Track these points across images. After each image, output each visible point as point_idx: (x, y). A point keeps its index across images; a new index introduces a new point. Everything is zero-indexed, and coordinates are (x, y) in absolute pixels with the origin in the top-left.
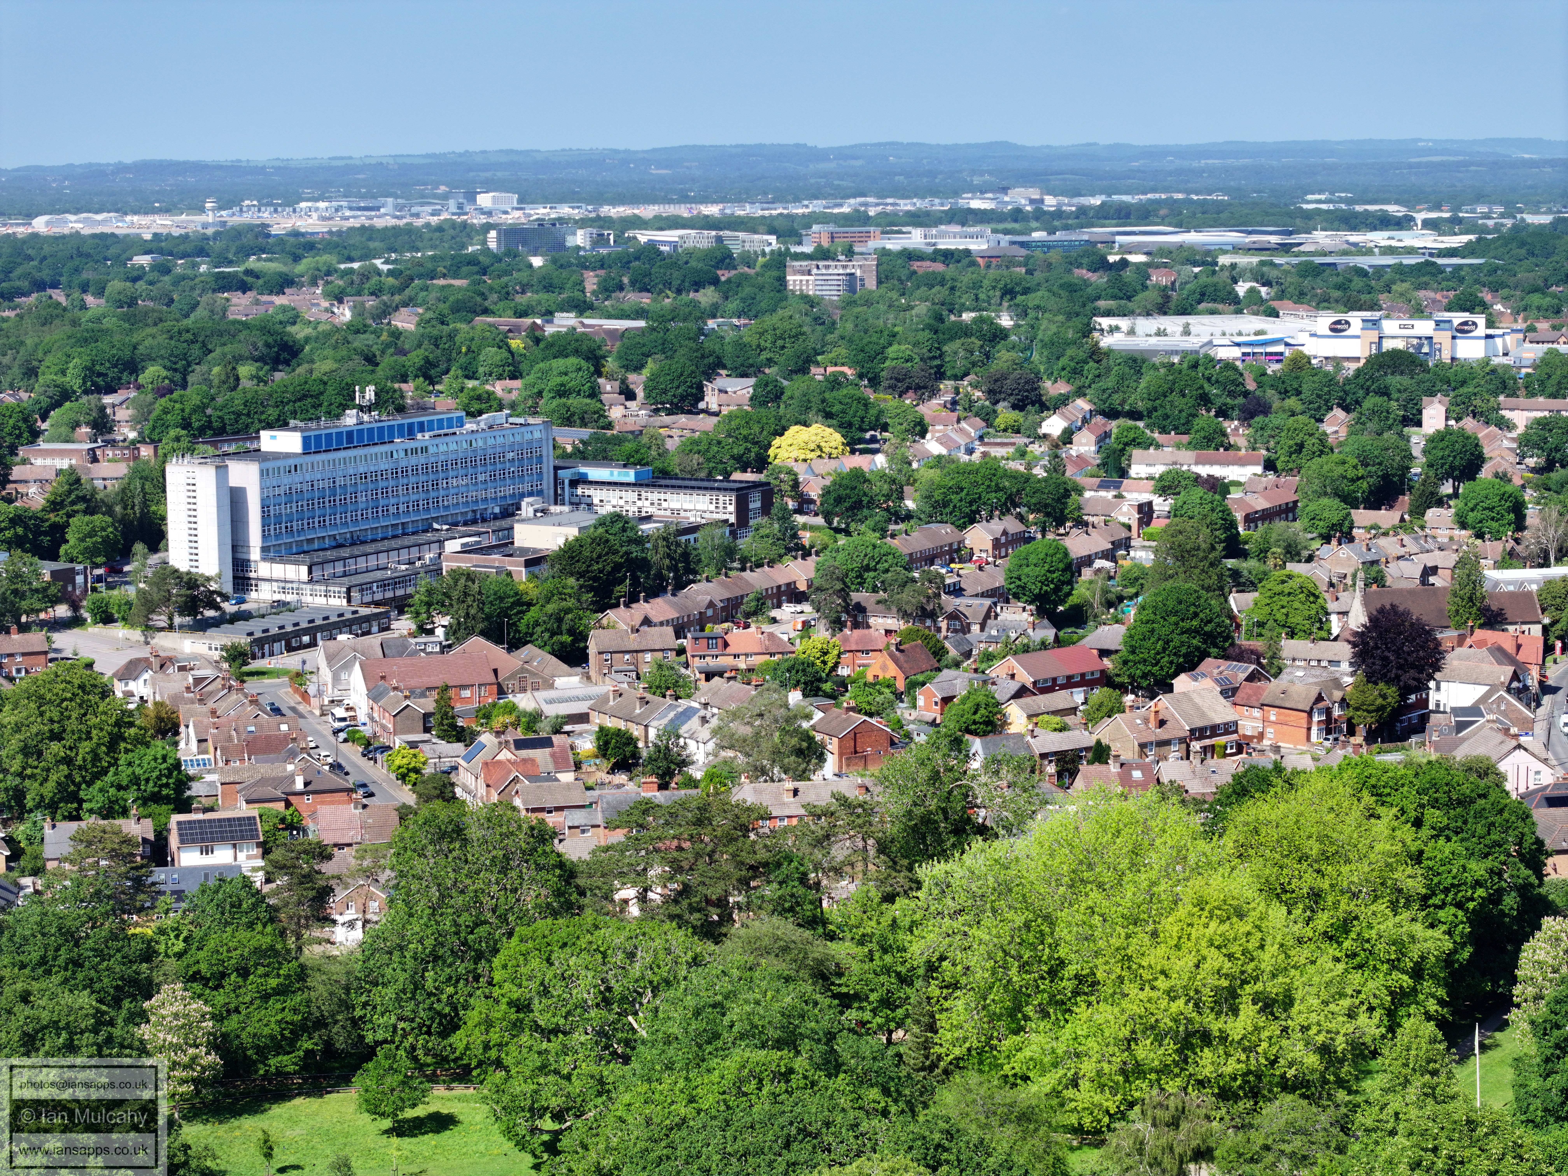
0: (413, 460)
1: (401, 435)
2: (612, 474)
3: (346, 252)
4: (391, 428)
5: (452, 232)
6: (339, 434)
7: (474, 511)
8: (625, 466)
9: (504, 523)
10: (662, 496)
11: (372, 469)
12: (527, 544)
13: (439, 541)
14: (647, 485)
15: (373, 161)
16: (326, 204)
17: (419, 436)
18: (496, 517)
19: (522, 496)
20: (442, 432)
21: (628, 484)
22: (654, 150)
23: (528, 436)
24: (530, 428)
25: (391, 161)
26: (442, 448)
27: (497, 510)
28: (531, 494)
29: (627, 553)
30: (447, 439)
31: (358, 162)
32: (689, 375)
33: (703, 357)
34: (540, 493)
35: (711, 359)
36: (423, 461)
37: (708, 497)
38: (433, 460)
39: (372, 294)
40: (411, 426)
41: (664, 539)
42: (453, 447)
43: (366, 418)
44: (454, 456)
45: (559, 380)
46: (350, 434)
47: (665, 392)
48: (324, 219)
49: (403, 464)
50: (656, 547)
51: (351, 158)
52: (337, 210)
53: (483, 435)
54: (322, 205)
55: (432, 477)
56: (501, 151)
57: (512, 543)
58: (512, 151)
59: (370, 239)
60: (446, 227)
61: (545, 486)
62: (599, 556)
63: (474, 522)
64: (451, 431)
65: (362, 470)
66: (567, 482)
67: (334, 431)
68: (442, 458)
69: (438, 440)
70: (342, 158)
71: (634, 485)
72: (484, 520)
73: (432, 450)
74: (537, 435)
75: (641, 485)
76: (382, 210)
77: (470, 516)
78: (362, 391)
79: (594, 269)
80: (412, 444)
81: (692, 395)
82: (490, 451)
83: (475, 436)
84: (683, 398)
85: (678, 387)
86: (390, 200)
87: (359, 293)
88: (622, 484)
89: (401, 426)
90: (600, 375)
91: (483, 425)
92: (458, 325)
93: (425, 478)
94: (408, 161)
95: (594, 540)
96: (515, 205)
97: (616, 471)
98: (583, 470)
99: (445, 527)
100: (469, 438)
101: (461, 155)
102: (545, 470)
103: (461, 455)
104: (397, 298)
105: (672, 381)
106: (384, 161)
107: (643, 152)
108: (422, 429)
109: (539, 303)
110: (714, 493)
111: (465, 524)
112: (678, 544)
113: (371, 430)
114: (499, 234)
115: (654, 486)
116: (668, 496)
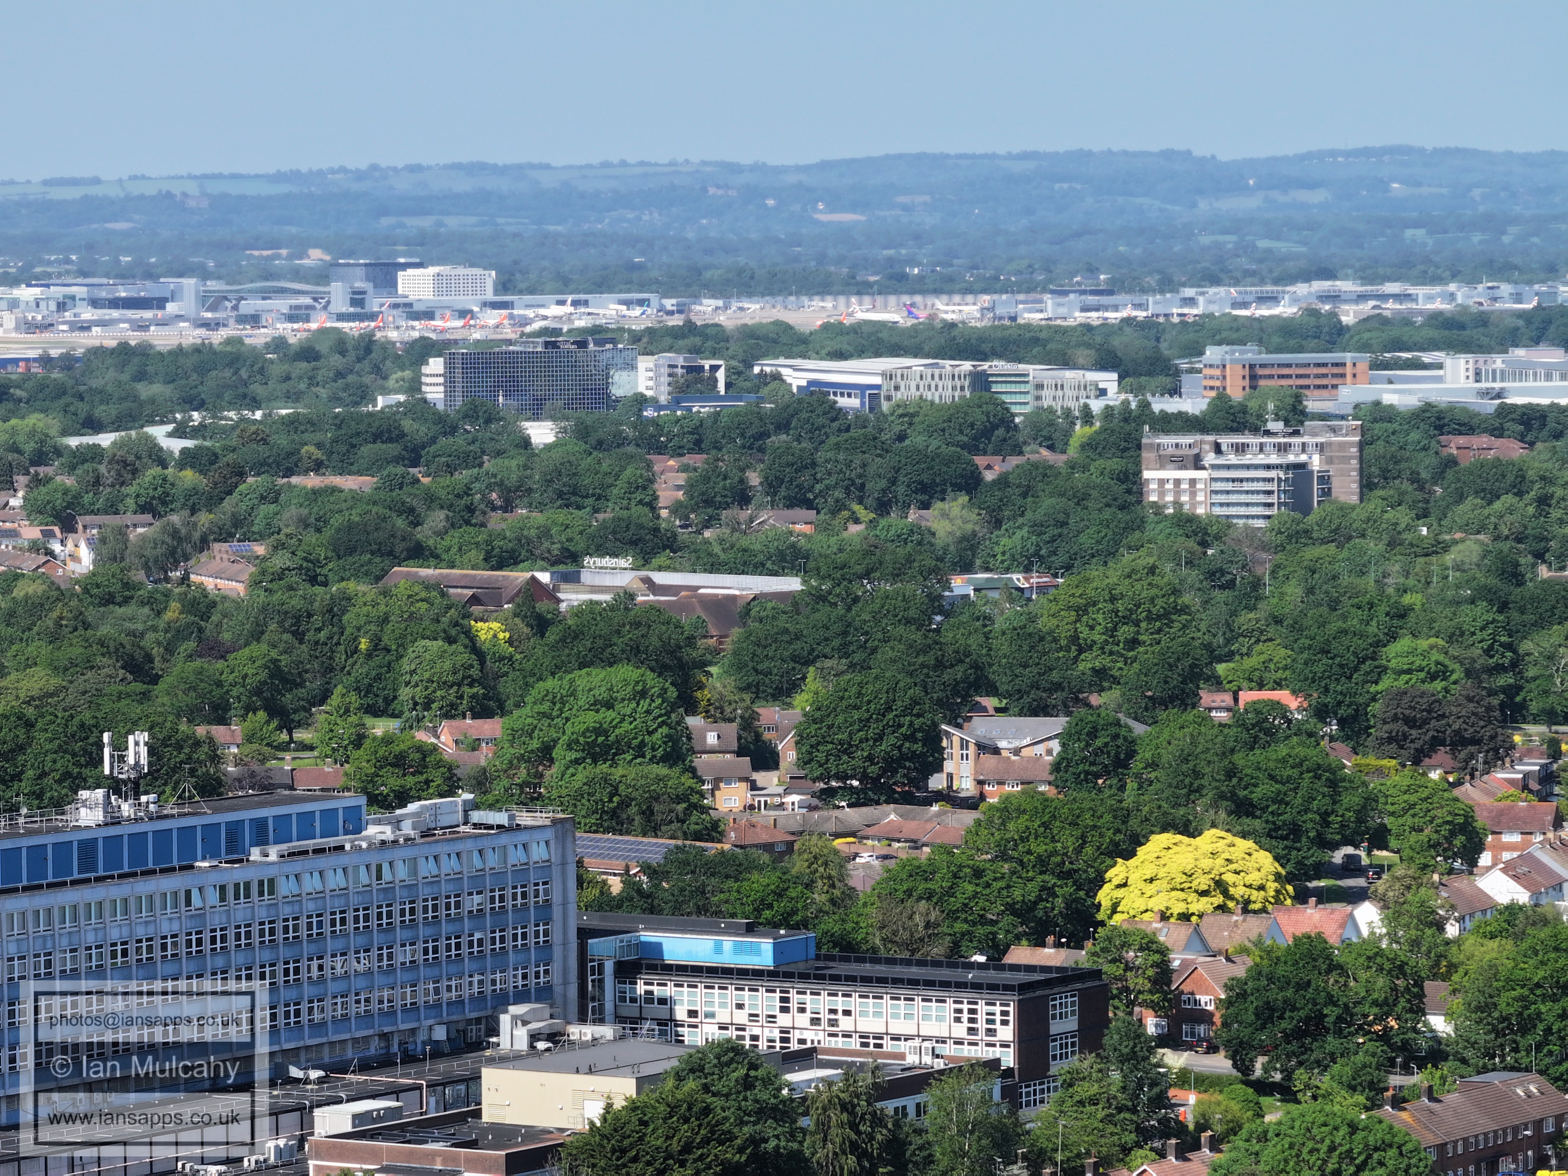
0: (240, 912)
1: (211, 852)
2: (718, 949)
3: (82, 408)
4: (187, 833)
5: (336, 361)
6: (62, 848)
7: (385, 1037)
8: (750, 929)
9: (457, 1066)
10: (840, 1003)
11: (141, 932)
12: (511, 1118)
13: (301, 1109)
14: (804, 977)
15: (150, 190)
16: (36, 291)
17: (255, 854)
18: (437, 1053)
19: (503, 1001)
20: (310, 844)
21: (759, 973)
22: (824, 166)
23: (516, 857)
24: (523, 837)
25: (192, 188)
26: (311, 884)
27: (440, 1034)
28: (521, 997)
29: (756, 1141)
30: (322, 862)
31: (114, 192)
32: (907, 711)
33: (940, 665)
34: (544, 994)
35: (959, 672)
36: (262, 914)
37: (950, 1006)
38: (286, 911)
39: (144, 508)
40: (235, 829)
41: (844, 1107)
42: (336, 880)
43: (127, 809)
44: (338, 904)
45: (590, 719)
46: (88, 848)
47: (847, 749)
48: (31, 327)
49: (216, 920)
50: (823, 1127)
51: (96, 181)
52: (61, 306)
53: (409, 853)
54: (26, 293)
55: (283, 952)
56: (457, 167)
57: (477, 1114)
58: (482, 167)
59: (141, 376)
60: (323, 347)
61: (556, 978)
62: (687, 1148)
63: (385, 1063)
64: (332, 841)
65: (115, 934)
66: (609, 967)
67: (50, 840)
68: (310, 907)
69: (298, 865)
70: (75, 182)
71: (772, 975)
72: (410, 1059)
73: (285, 888)
74: (538, 853)
75: (788, 976)
76: (171, 308)
77: (374, 1048)
78: (120, 747)
79: (678, 452)
80: (237, 874)
81: (913, 756)
82: (425, 891)
83: (388, 855)
84: (891, 765)
85: (879, 738)
86: (189, 283)
87: (112, 509)
88: (743, 973)
89: (211, 829)
90: (692, 708)
91: (407, 828)
92: (352, 586)
93: (267, 955)
94: (235, 189)
95: (673, 1109)
96: (490, 296)
97: (728, 942)
98: (648, 936)
99: (314, 1074)
100: (374, 859)
101: (360, 176)
102: (556, 938)
103: (354, 900)
104: (204, 518)
105: (865, 723)
106: (176, 189)
107: (798, 169)
108: (261, 839)
109: (545, 533)
110: (965, 996)
111: (365, 1067)
112: (878, 1120)
113: (138, 839)
114: (450, 366)
115: (820, 978)
116: (855, 1002)
